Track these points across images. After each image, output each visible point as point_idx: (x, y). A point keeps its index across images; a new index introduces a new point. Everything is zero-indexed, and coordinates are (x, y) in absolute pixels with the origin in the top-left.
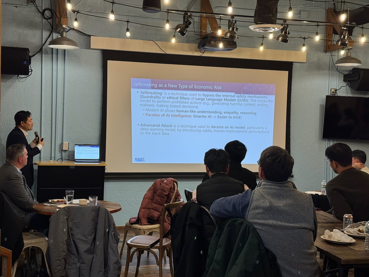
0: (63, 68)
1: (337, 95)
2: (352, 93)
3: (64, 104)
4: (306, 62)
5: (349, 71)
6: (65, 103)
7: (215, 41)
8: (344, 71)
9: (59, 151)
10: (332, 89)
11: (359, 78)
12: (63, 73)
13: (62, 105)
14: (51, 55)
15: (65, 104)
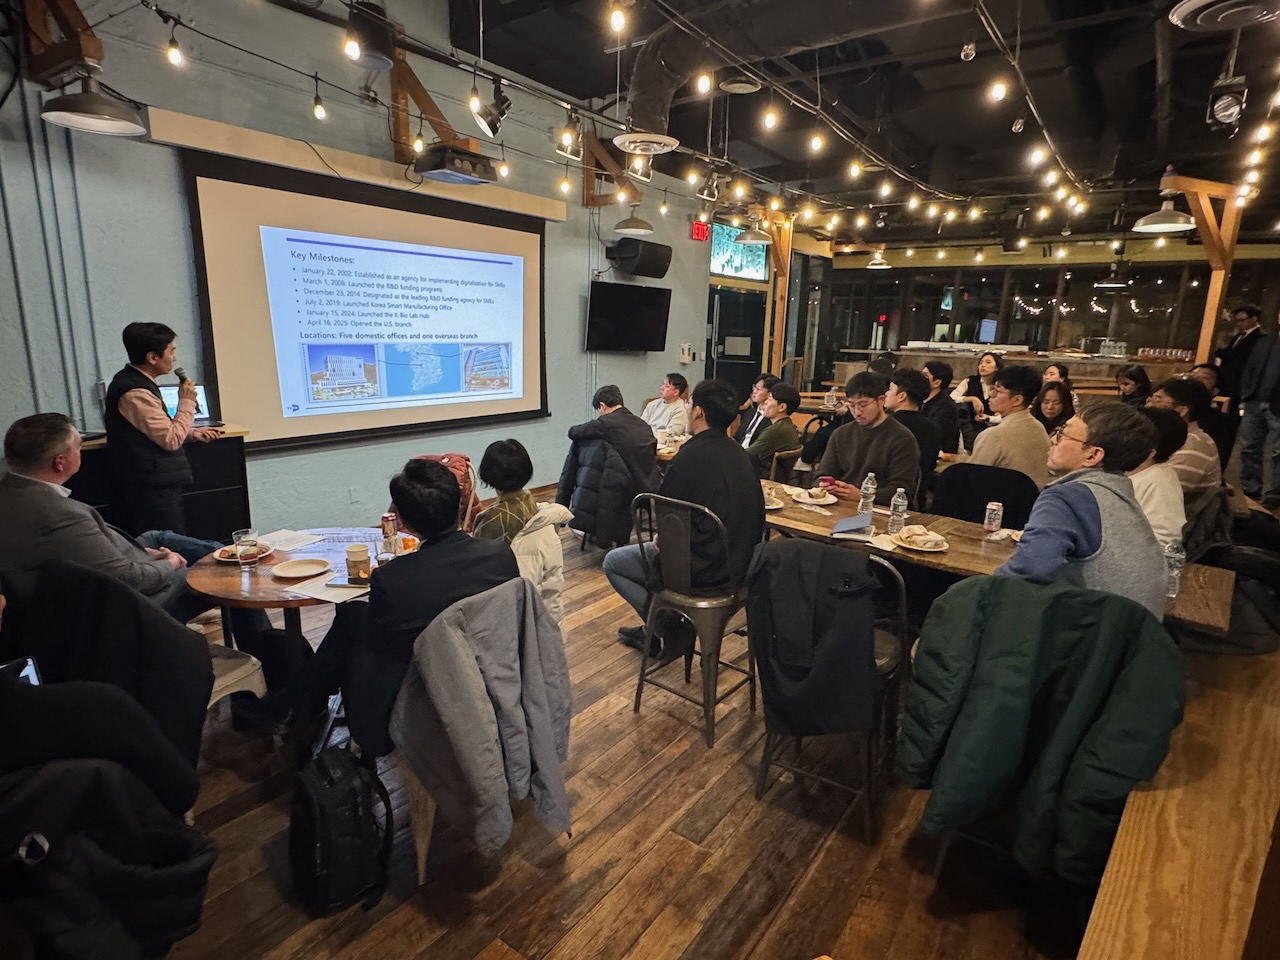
0: (71, 185)
1: (601, 280)
2: (616, 278)
3: (87, 283)
4: (565, 220)
5: (613, 242)
6: (91, 278)
7: (462, 161)
8: (608, 241)
9: (94, 404)
10: (593, 270)
11: (635, 257)
12: (73, 200)
13: (84, 284)
14: (26, 145)
15: (91, 285)
